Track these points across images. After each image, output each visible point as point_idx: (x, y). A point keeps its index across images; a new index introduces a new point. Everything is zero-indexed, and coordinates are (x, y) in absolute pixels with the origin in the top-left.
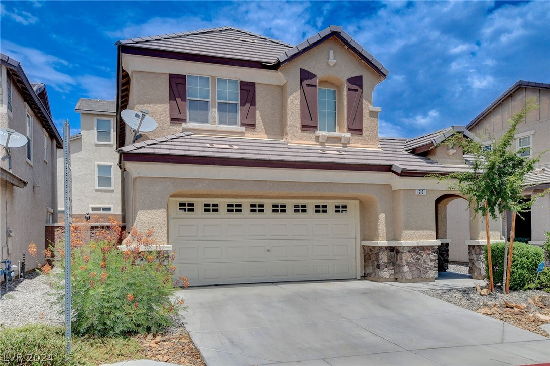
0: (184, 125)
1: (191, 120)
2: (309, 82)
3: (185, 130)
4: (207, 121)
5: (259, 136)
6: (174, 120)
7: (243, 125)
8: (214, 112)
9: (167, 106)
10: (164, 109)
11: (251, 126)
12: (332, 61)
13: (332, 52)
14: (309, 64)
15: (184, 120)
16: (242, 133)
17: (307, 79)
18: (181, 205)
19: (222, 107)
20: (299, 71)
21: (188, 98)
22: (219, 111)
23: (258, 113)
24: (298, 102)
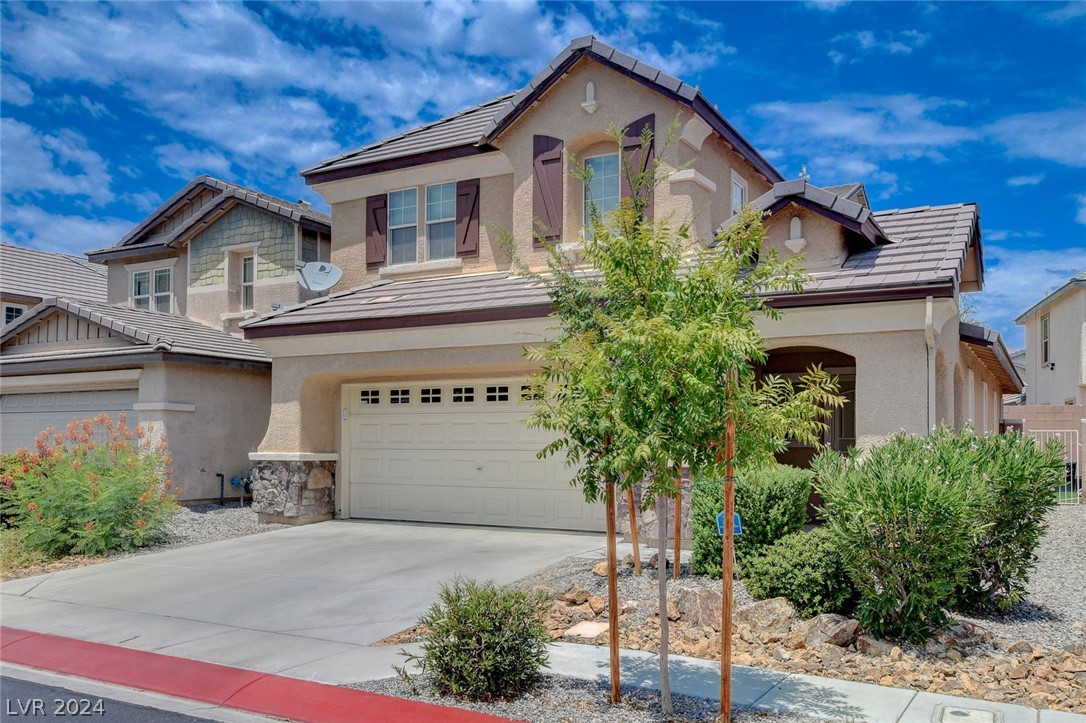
0: (382, 270)
1: (395, 261)
2: (547, 156)
3: (384, 277)
4: (413, 259)
5: (484, 269)
6: (372, 265)
7: (460, 254)
8: (422, 241)
9: (363, 245)
10: (358, 252)
11: (470, 253)
12: (589, 105)
13: (590, 87)
14: (550, 121)
15: (382, 263)
16: (458, 269)
17: (543, 152)
18: (365, 393)
19: (433, 231)
20: (530, 142)
21: (389, 228)
22: (431, 237)
23: (483, 229)
24: (528, 198)
